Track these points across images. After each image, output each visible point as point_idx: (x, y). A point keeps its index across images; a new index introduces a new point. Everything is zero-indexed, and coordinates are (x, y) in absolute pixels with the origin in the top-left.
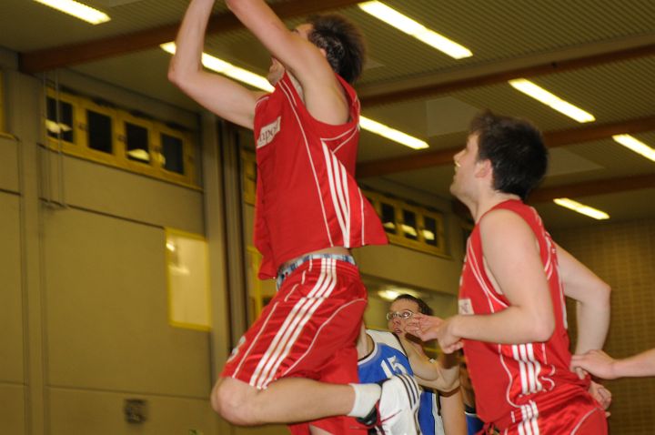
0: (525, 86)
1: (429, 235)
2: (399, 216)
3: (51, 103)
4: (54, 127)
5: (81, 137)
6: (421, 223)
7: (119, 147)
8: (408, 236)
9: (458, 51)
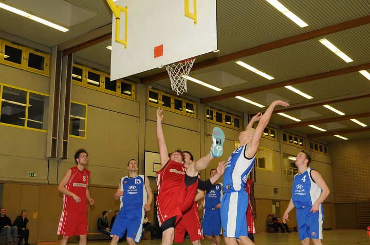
0: (327, 106)
1: (301, 143)
2: (293, 139)
3: (208, 110)
4: (208, 116)
5: (215, 118)
6: (299, 140)
7: (224, 121)
8: (295, 143)
9: (309, 97)
